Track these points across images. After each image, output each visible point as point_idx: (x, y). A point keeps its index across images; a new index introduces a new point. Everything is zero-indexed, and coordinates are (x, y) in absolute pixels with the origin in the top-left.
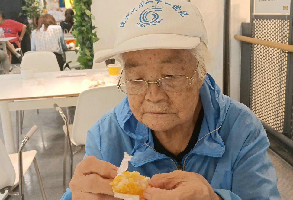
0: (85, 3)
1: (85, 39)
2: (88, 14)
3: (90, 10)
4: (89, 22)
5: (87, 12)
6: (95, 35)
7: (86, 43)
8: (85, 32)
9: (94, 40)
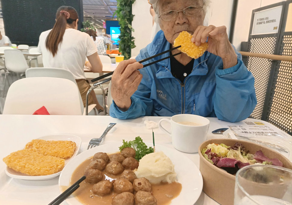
0: (128, 19)
1: (126, 46)
2: (129, 28)
3: (131, 25)
4: (130, 34)
5: (129, 26)
6: (133, 43)
7: (126, 49)
8: (126, 41)
9: (132, 47)
